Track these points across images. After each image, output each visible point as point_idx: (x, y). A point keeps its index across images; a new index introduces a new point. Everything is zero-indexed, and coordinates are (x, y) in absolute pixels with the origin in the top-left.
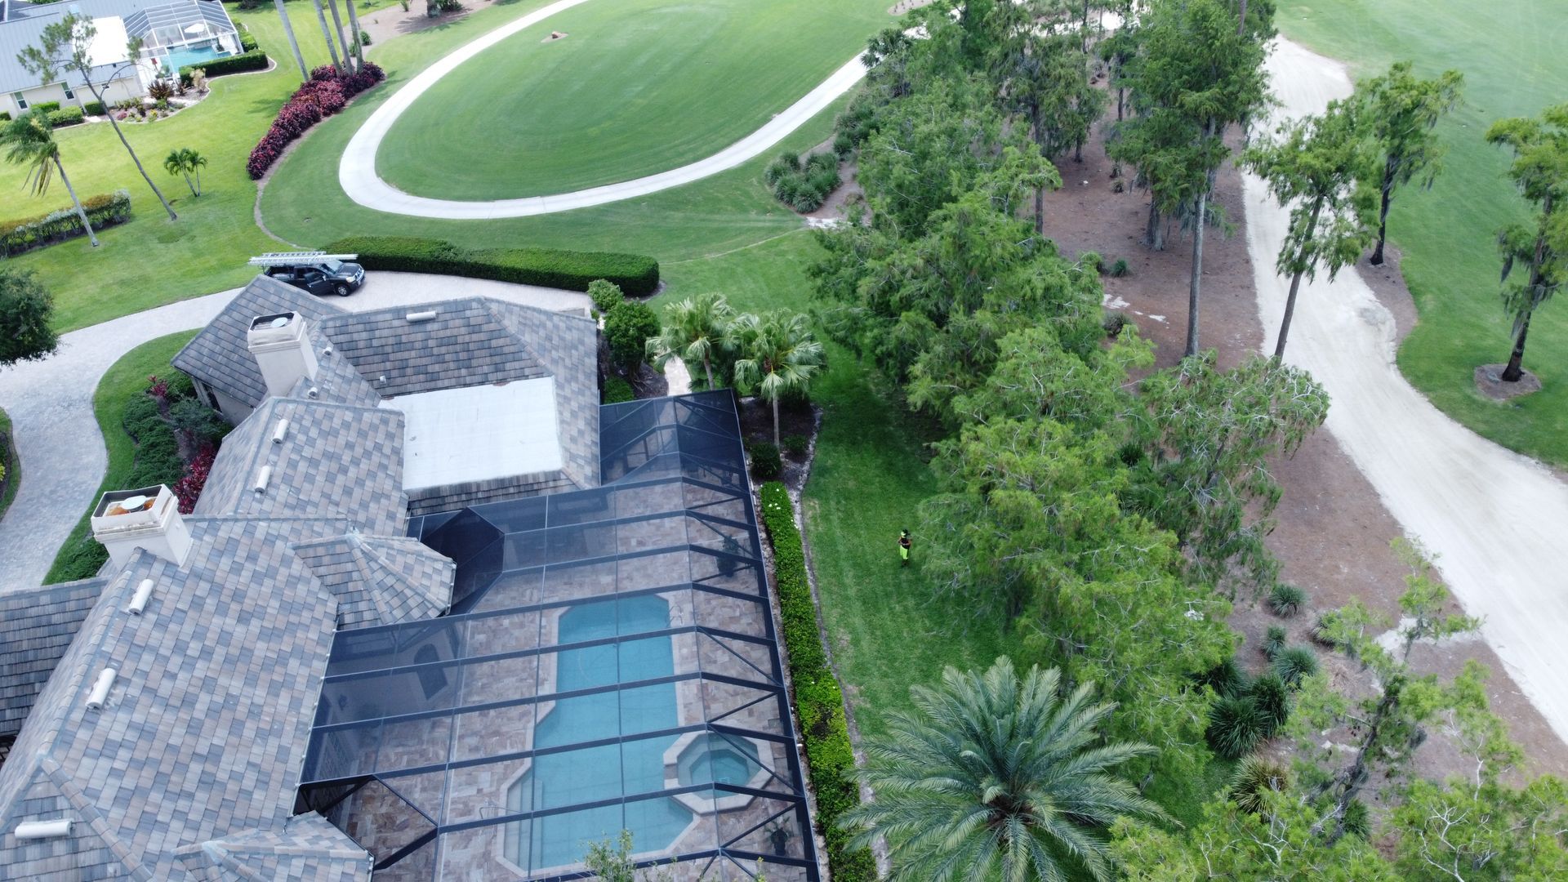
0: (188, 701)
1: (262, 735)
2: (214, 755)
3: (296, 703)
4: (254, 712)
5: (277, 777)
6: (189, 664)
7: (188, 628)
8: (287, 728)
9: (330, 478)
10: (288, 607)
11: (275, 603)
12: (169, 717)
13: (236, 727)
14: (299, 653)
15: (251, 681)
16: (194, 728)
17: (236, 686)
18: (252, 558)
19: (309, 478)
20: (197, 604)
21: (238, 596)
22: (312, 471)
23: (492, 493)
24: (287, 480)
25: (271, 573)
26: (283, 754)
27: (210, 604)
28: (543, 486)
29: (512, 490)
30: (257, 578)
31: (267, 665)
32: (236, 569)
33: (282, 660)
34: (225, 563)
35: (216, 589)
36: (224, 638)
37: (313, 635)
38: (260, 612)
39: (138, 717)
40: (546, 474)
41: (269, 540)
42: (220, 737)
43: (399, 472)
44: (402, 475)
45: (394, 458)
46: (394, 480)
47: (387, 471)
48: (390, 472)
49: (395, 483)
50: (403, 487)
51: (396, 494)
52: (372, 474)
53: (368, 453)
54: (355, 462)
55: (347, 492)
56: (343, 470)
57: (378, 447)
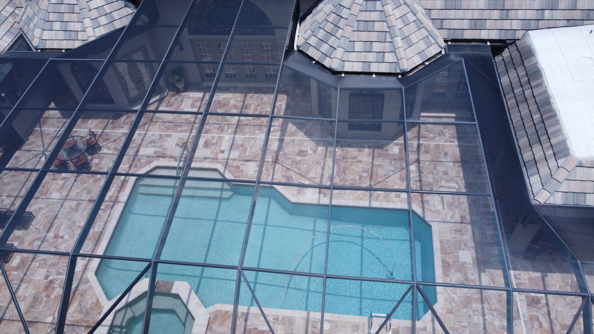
23: (531, 101)
28: (546, 145)
29: (537, 117)
40: (564, 142)
43: (552, 23)
44: (548, 28)
45: (577, 15)
46: (537, 19)
47: (548, 11)
48: (547, 14)
49: (534, 21)
50: (530, 32)
51: (515, 25)
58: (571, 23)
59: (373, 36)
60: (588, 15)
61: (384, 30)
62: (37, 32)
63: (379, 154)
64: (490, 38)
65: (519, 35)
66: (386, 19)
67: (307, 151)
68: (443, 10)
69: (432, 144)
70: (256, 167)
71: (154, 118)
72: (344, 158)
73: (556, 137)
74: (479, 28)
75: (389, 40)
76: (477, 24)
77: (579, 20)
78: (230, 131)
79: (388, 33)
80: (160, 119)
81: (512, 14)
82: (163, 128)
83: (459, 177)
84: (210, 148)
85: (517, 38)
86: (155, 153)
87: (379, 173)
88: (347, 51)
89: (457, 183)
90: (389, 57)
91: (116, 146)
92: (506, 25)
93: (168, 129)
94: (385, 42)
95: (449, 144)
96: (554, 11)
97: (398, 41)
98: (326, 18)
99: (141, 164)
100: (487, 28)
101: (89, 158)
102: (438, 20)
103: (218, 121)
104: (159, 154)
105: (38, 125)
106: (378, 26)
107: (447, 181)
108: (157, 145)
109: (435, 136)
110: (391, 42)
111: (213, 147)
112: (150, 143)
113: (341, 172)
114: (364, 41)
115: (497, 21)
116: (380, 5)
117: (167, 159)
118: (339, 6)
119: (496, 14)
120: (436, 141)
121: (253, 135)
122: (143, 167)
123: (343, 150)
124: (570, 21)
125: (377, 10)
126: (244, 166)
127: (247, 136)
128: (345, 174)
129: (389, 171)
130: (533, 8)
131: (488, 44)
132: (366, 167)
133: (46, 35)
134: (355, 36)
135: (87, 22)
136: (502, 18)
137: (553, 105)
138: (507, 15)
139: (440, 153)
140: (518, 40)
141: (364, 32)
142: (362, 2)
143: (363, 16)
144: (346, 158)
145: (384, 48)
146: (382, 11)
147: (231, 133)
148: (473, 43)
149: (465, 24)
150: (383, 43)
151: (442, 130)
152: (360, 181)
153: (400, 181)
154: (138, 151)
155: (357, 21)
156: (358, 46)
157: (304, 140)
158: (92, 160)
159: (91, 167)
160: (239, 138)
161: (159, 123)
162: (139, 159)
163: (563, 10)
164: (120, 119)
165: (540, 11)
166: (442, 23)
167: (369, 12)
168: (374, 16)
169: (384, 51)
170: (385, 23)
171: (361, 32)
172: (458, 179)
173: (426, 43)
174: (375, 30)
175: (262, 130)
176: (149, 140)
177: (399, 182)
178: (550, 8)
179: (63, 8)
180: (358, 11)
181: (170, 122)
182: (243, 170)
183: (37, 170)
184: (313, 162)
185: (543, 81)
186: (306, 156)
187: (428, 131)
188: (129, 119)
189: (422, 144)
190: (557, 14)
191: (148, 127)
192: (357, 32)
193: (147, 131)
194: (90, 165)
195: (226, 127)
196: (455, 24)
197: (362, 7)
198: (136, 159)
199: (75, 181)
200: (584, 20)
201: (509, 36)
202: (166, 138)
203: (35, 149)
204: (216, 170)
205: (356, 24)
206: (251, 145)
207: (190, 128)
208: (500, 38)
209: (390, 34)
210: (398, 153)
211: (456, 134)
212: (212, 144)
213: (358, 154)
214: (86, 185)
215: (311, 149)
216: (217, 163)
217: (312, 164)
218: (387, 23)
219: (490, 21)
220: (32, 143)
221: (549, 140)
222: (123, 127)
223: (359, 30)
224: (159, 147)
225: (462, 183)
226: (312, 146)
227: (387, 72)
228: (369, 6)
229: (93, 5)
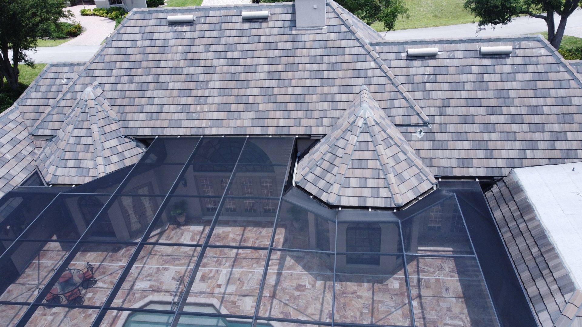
0: (193, 62)
1: (186, 109)
2: (160, 85)
3: (218, 123)
4: (200, 100)
5: (158, 124)
6: (219, 55)
7: (247, 47)
8: (196, 123)
9: (471, 102)
10: (300, 100)
11: (298, 91)
12: (178, 56)
13: (186, 92)
14: (261, 117)
15: (223, 92)
16: (175, 71)
17: (216, 84)
19: (457, 86)
20: (270, 46)
21: (291, 67)
22: (468, 86)
23: (527, 235)
24: (441, 70)
25: (327, 82)
26: (176, 124)
27: (275, 53)
28: (549, 279)
29: (535, 250)
30: (316, 74)
31: (241, 99)
32: (314, 59)
33: (249, 106)
34: (318, 52)
36: (252, 68)
37: (282, 123)
38: (285, 84)
39: (172, 42)
40: (567, 276)
41: (359, 73)
42: (175, 86)
43: (535, 162)
44: (532, 166)
45: (557, 154)
46: (520, 158)
47: (529, 151)
48: (529, 153)
49: (517, 159)
50: (515, 169)
51: (500, 163)
52: (510, 136)
53: (540, 128)
54: (514, 119)
55: (466, 119)
56: (493, 111)
57: (559, 136)
58: (553, 161)
59: (367, 173)
60: (568, 154)
61: (377, 168)
62: (52, 169)
63: (379, 289)
64: (479, 175)
65: (505, 172)
66: (379, 157)
67: (305, 286)
68: (431, 150)
69: (432, 278)
70: (252, 302)
71: (153, 251)
72: (343, 293)
73: (558, 271)
74: (466, 166)
75: (382, 177)
76: (464, 162)
77: (559, 159)
78: (227, 264)
79: (381, 170)
80: (159, 252)
81: (496, 153)
82: (161, 261)
83: (464, 314)
84: (207, 282)
85: (503, 175)
86: (151, 286)
87: (380, 310)
88: (343, 186)
89: (463, 321)
90: (384, 193)
91: (112, 280)
92: (492, 163)
93: (166, 262)
94: (379, 178)
95: (449, 278)
96: (535, 151)
97: (391, 177)
98: (322, 156)
99: (135, 298)
100: (474, 166)
101: (83, 292)
102: (428, 159)
103: (216, 254)
104: (154, 288)
105: (37, 258)
106: (371, 164)
107: (452, 318)
108: (153, 278)
109: (434, 270)
110: (385, 179)
111: (210, 281)
112: (146, 276)
113: (341, 309)
114: (359, 178)
115: (482, 159)
116: (373, 146)
117: (162, 293)
118: (334, 146)
119: (481, 154)
120: (436, 276)
121: (250, 269)
122: (137, 302)
123: (342, 285)
124: (552, 160)
125: (370, 150)
126: (241, 302)
127: (245, 270)
128: (345, 311)
129: (390, 307)
130: (515, 149)
131: (477, 180)
132: (366, 303)
133: (60, 172)
134: (350, 173)
135: (100, 160)
136: (487, 157)
137: (549, 239)
138: (492, 154)
139: (442, 288)
140: (505, 177)
141: (358, 170)
142: (356, 143)
143: (357, 155)
144: (345, 293)
145: (378, 184)
146: (374, 151)
147: (229, 267)
148: (462, 180)
149: (453, 163)
150: (377, 179)
151: (441, 264)
152: (361, 318)
153: (403, 318)
154: (133, 285)
155: (352, 159)
156: (354, 182)
157: (302, 274)
158: (85, 294)
159: (84, 302)
160: (237, 271)
161: (157, 257)
162: (134, 293)
163: (543, 150)
164: (119, 252)
165: (521, 151)
166: (431, 161)
167: (362, 152)
168: (367, 155)
169: (378, 187)
170: (378, 161)
171: (356, 169)
172: (463, 316)
173: (418, 180)
174: (368, 168)
175: (260, 264)
176: (146, 274)
177: (401, 319)
178: (531, 149)
179: (79, 148)
180: (352, 150)
181: (169, 256)
182: (240, 306)
183: (28, 304)
184: (312, 298)
185: (535, 216)
186: (304, 290)
187: (427, 265)
188: (128, 252)
189: (422, 279)
190: (538, 154)
191: (146, 260)
192: (352, 169)
193: (145, 264)
194: (83, 299)
195: (224, 261)
196: (444, 163)
197: (355, 147)
198: (131, 293)
199: (65, 316)
200: (565, 159)
201: (496, 173)
202: (163, 271)
203: (29, 282)
204: (211, 305)
205: (351, 162)
206: (248, 279)
207: (188, 261)
208: (488, 175)
209: (384, 172)
210: (398, 287)
211: (455, 268)
212: (209, 278)
213: (358, 289)
214: (75, 321)
215: (309, 284)
216: (213, 298)
217: (310, 299)
218: (380, 161)
219: (476, 159)
220: (28, 276)
221: (551, 274)
222: (121, 261)
223: (354, 167)
224: (155, 281)
225: (467, 321)
226: (310, 280)
227: (383, 206)
228: (362, 146)
229: (107, 145)
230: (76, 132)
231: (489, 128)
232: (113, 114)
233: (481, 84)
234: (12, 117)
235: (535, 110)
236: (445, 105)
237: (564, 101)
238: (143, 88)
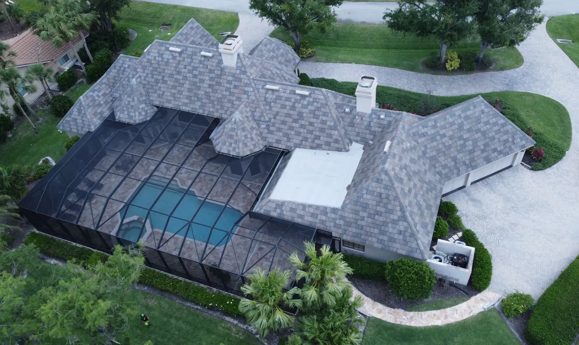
0: (179, 73)
1: (173, 95)
2: (165, 82)
3: (185, 104)
4: (180, 92)
5: (162, 100)
6: (190, 72)
7: (202, 70)
8: (177, 102)
9: (288, 115)
10: (219, 100)
11: (220, 96)
12: (173, 69)
13: (174, 87)
14: (203, 106)
15: (190, 90)
16: (171, 76)
17: (187, 86)
18: (236, 87)
19: (284, 107)
20: (211, 71)
21: (219, 84)
22: (288, 108)
24: (279, 98)
25: (231, 94)
26: (169, 101)
27: (213, 75)
30: (228, 89)
31: (196, 95)
32: (229, 82)
33: (200, 100)
34: (231, 78)
35: (219, 76)
36: (202, 81)
37: (211, 110)
38: (215, 91)
39: (171, 61)
41: (246, 92)
42: (170, 83)
44: (304, 148)
45: (314, 145)
48: (304, 143)
49: (299, 144)
50: (295, 149)
51: (292, 145)
52: (298, 134)
53: (311, 132)
54: (302, 126)
55: (284, 123)
56: (295, 121)
57: (317, 137)
58: (312, 148)
60: (318, 146)
61: (236, 140)
62: (118, 113)
64: (282, 148)
68: (267, 134)
74: (279, 143)
76: (278, 141)
77: (315, 147)
81: (291, 140)
85: (291, 150)
88: (223, 145)
90: (237, 150)
92: (289, 144)
94: (236, 144)
97: (241, 145)
100: (282, 144)
110: (238, 145)
114: (229, 142)
115: (285, 142)
116: (237, 130)
117: (159, 172)
119: (285, 139)
130: (299, 140)
133: (121, 116)
134: (226, 140)
135: (137, 113)
136: (287, 141)
137: (279, 180)
138: (289, 140)
141: (230, 139)
149: (274, 141)
156: (227, 144)
163: (310, 142)
165: (301, 141)
166: (265, 139)
168: (234, 134)
169: (235, 147)
173: (254, 146)
174: (233, 139)
175: (200, 167)
177: (241, 199)
178: (305, 141)
179: (129, 106)
180: (228, 131)
183: (104, 171)
185: (284, 170)
186: (212, 182)
188: (150, 152)
190: (307, 143)
195: (187, 163)
196: (270, 140)
200: (317, 148)
203: (110, 158)
204: (176, 181)
208: (286, 149)
210: (249, 187)
213: (232, 185)
215: (215, 179)
219: (283, 141)
223: (228, 138)
227: (236, 155)
228: (233, 129)
229: (141, 106)
230: (128, 99)
231: (291, 128)
232: (144, 93)
233: (293, 108)
234: (104, 81)
235: (311, 124)
236: (277, 114)
237: (324, 122)
238: (157, 81)
